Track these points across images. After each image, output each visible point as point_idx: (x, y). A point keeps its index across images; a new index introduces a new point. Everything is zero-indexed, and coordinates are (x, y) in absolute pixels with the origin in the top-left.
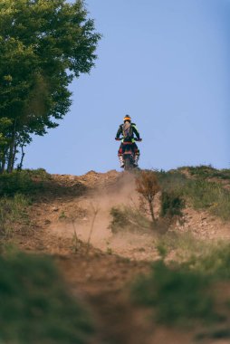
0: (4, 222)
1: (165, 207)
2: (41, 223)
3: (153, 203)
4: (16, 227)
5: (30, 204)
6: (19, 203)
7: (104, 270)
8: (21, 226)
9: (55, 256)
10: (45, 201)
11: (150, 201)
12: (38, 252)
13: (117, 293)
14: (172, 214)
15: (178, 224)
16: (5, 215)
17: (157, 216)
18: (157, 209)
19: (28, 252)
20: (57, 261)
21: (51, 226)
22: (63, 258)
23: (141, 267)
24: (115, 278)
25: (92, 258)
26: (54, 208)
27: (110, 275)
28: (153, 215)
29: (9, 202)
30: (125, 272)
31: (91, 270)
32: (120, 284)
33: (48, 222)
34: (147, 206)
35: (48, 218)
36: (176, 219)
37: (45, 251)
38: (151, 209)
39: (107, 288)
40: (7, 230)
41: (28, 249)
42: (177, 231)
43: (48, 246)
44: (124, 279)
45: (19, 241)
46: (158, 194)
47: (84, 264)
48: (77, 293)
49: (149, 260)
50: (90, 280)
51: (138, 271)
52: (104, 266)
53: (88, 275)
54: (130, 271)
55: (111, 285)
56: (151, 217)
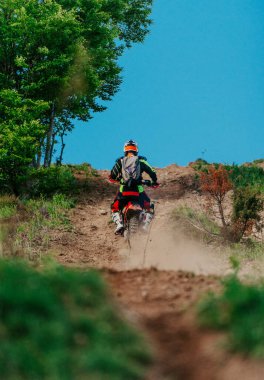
0: (41, 228)
1: (238, 209)
2: (86, 230)
3: (224, 204)
4: (56, 235)
5: (72, 207)
6: (58, 205)
7: (164, 287)
8: (61, 234)
9: (103, 270)
10: (90, 202)
11: (220, 202)
12: (83, 266)
13: (179, 315)
14: (247, 217)
15: (254, 230)
16: (41, 220)
17: (228, 220)
18: (229, 210)
19: (70, 265)
20: (106, 276)
21: (98, 232)
22: (112, 272)
23: (209, 283)
24: (177, 297)
25: (149, 272)
26: (102, 211)
27: (170, 293)
28: (223, 218)
29: (47, 205)
30: (189, 289)
31: (147, 286)
32: (183, 304)
33: (95, 228)
34: (216, 208)
35: (95, 223)
36: (252, 224)
37: (91, 264)
38: (221, 212)
39: (169, 309)
40: (44, 239)
41: (71, 262)
42: (253, 239)
43: (95, 259)
44: (188, 297)
45: (60, 252)
46: (230, 193)
47: (139, 279)
48: (131, 316)
49: (218, 274)
50: (146, 299)
51: (205, 288)
52: (163, 282)
53: (144, 294)
54: (196, 288)
55: (172, 305)
56: (221, 221)
